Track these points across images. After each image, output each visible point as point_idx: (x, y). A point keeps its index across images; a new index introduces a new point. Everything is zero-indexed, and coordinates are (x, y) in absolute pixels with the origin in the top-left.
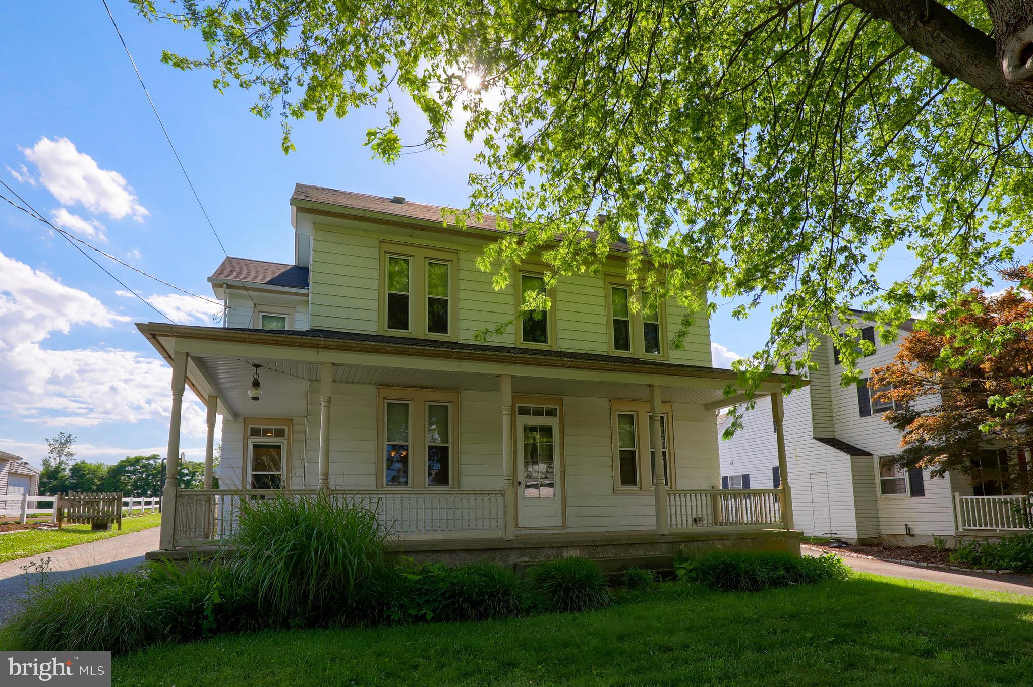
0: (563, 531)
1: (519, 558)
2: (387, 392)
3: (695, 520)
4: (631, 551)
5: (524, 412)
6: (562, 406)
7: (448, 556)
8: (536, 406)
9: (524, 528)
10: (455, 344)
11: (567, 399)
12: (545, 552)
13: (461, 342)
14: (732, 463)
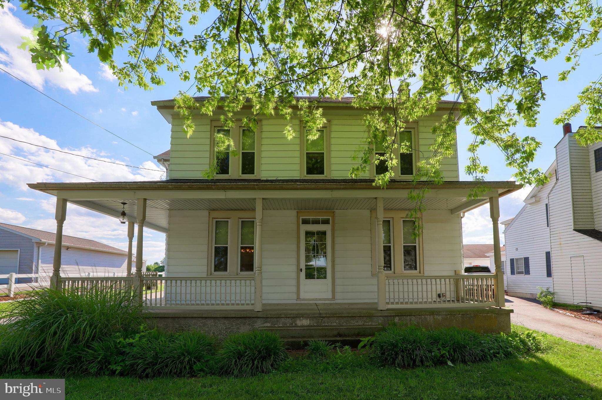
0: (332, 302)
1: (263, 323)
2: (214, 214)
3: (439, 296)
4: (352, 322)
5: (305, 222)
6: (333, 216)
7: (212, 321)
8: (315, 217)
9: (304, 300)
10: (259, 181)
11: (337, 212)
12: (283, 320)
13: (262, 179)
14: (517, 249)
